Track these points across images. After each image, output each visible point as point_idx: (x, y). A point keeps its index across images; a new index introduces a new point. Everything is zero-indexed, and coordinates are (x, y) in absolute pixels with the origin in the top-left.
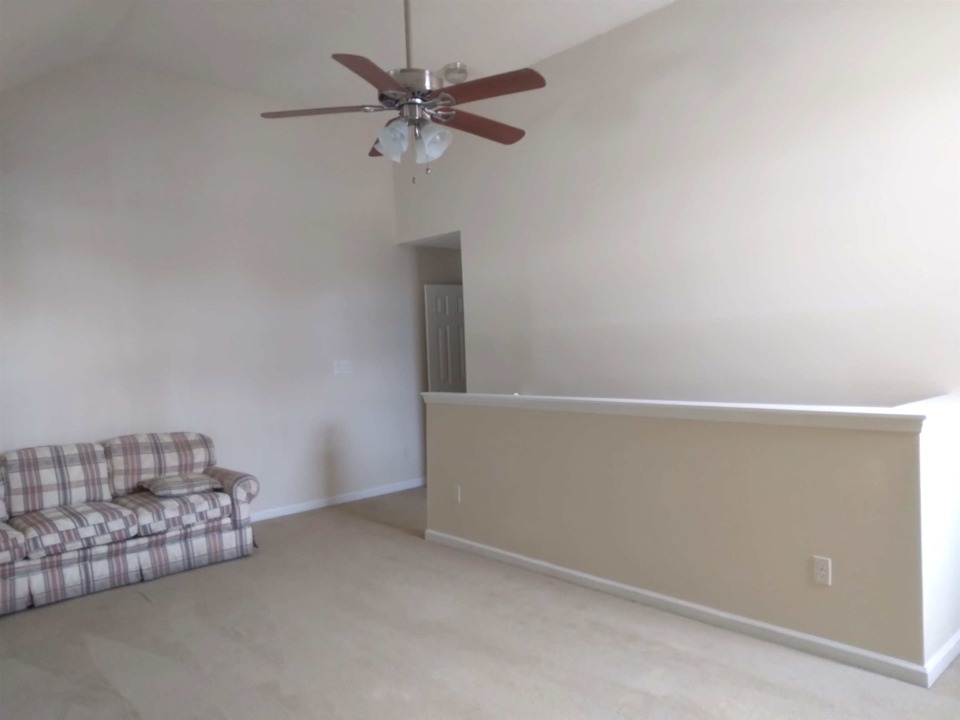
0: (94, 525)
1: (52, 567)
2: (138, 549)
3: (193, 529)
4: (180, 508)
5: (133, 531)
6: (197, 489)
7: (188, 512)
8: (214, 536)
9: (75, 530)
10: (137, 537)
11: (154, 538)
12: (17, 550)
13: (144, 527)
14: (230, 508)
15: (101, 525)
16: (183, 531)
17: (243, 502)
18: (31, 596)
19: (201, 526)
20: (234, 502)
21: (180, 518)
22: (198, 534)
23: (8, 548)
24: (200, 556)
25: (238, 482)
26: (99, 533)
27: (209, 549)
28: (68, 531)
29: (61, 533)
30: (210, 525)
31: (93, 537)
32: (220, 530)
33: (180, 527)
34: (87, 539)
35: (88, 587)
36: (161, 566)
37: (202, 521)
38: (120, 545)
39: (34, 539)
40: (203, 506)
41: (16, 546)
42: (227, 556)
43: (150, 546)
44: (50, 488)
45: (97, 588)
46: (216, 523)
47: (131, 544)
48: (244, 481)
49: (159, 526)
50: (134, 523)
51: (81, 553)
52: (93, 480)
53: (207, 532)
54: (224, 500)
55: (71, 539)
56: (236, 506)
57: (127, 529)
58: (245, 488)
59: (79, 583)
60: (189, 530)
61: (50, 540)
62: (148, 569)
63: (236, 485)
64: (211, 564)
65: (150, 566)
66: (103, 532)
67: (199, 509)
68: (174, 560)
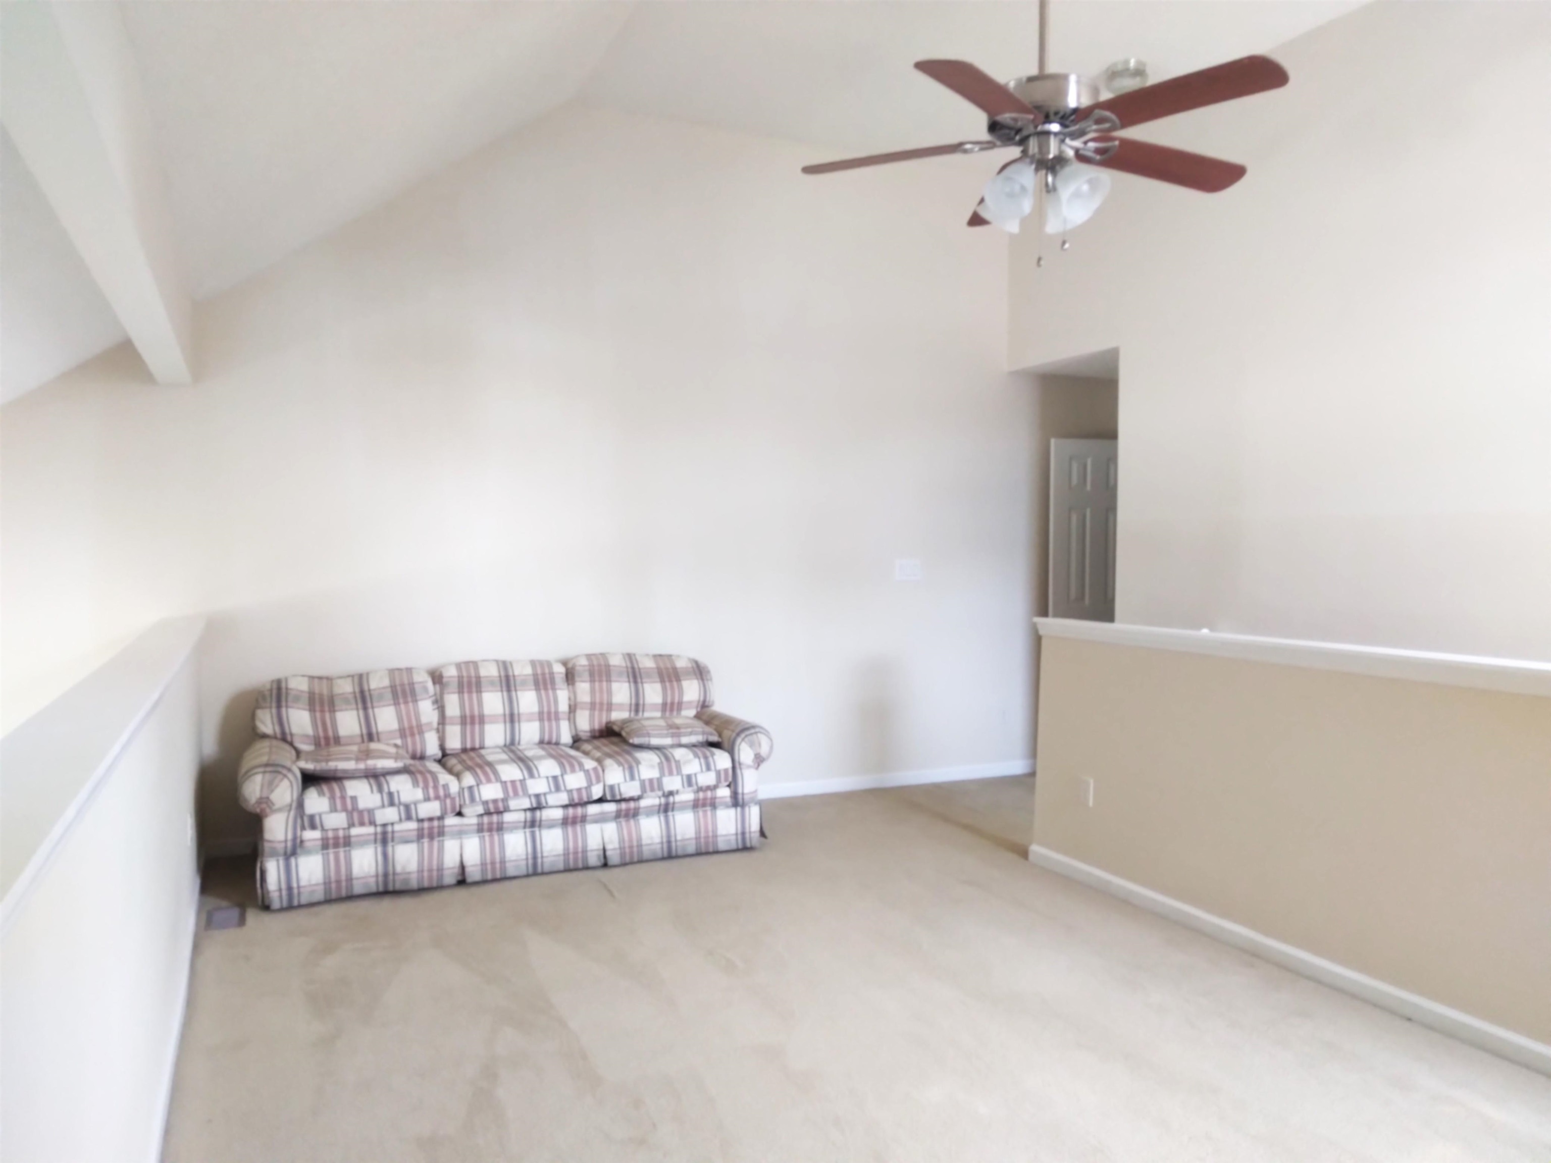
0: (547, 778)
1: (490, 830)
2: (601, 819)
3: (678, 798)
4: (661, 765)
5: (597, 792)
6: (685, 740)
7: (671, 773)
8: (705, 812)
9: (523, 782)
10: (601, 800)
11: (624, 806)
12: (448, 801)
13: (612, 788)
14: (730, 772)
15: (555, 778)
16: (663, 800)
17: (749, 767)
18: (463, 867)
19: (687, 796)
20: (735, 766)
21: (659, 780)
22: (683, 806)
23: (437, 797)
24: (683, 840)
25: (743, 735)
26: (553, 789)
27: (698, 832)
28: (513, 782)
29: (504, 784)
30: (701, 795)
31: (545, 794)
32: (713, 804)
33: (660, 793)
34: (537, 796)
35: (535, 865)
36: (631, 847)
37: (690, 789)
38: (579, 811)
39: (470, 788)
40: (691, 764)
41: (447, 795)
42: (722, 846)
43: (618, 815)
44: (494, 719)
45: (547, 868)
46: (709, 794)
47: (593, 809)
48: (751, 734)
49: (630, 789)
50: (598, 781)
51: (529, 814)
52: (549, 713)
53: (696, 805)
54: (722, 760)
55: (516, 794)
56: (738, 771)
57: (588, 788)
58: (751, 745)
59: (524, 857)
60: (671, 799)
61: (490, 792)
62: (614, 849)
63: (739, 740)
64: (699, 854)
65: (616, 845)
66: (558, 789)
67: (687, 770)
68: (649, 842)
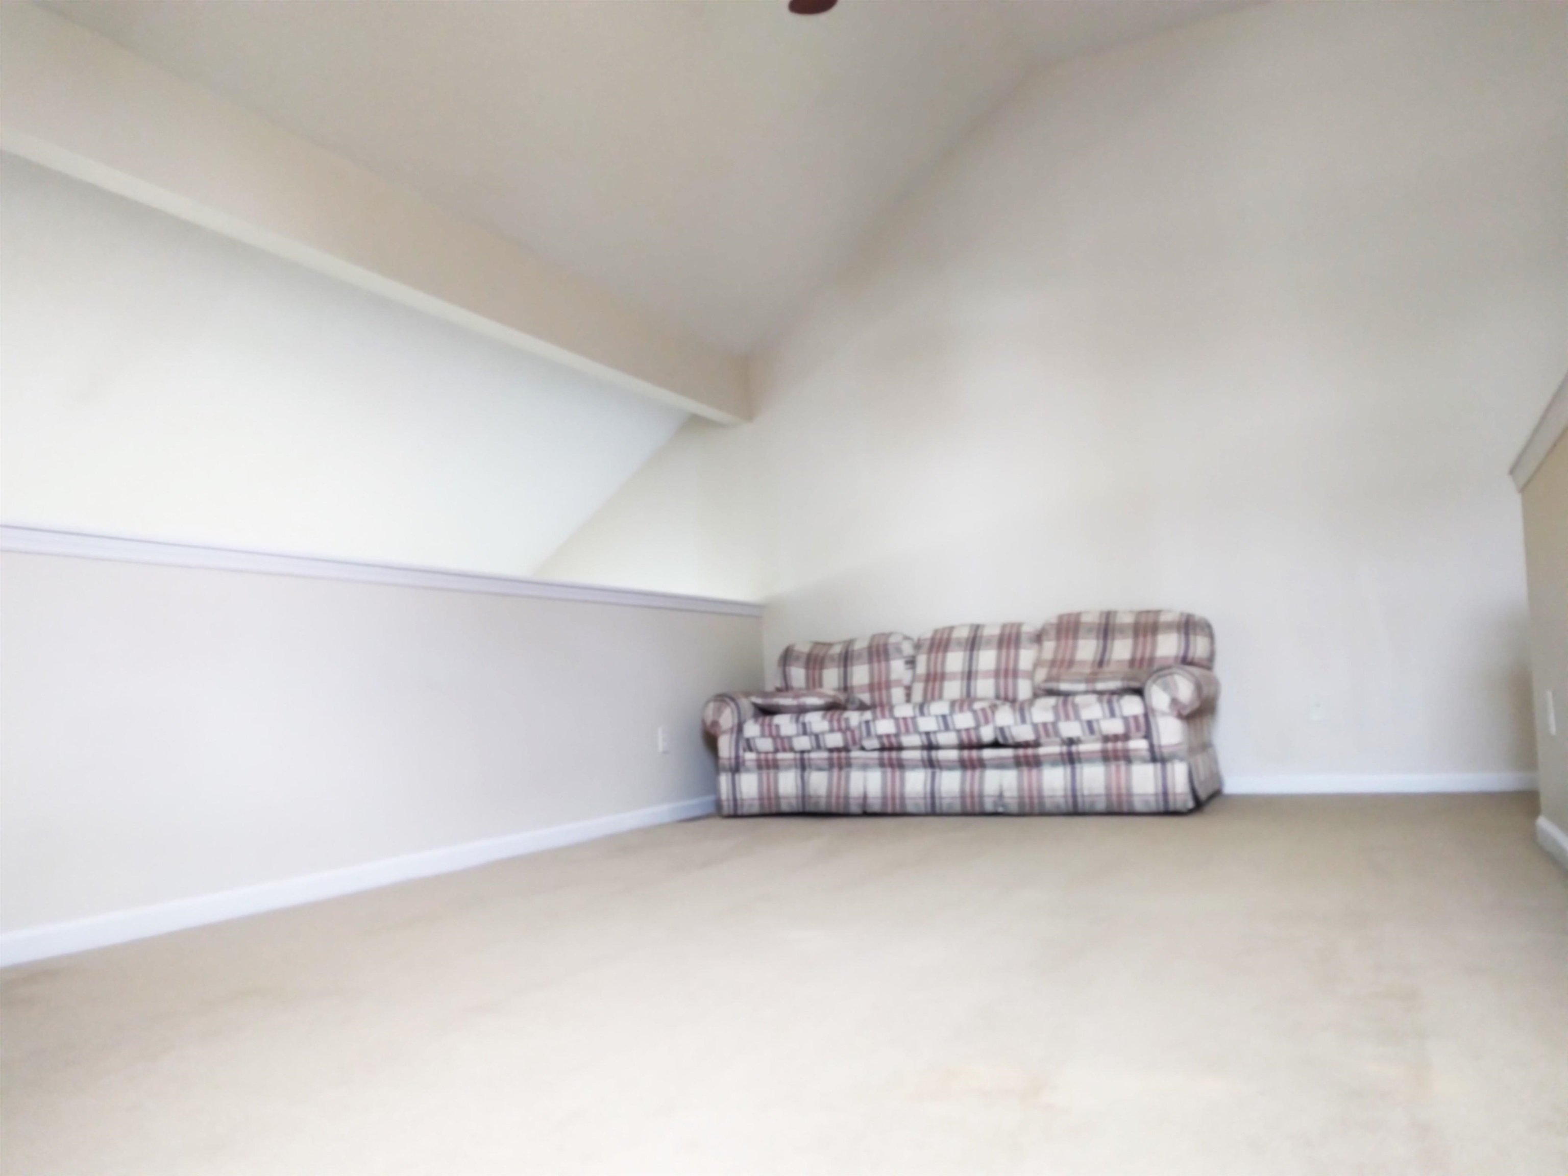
0: (937, 716)
1: (892, 766)
2: (1000, 765)
3: (1083, 748)
4: (1055, 708)
5: (987, 734)
7: (1067, 718)
8: (1118, 767)
9: (914, 718)
10: (995, 745)
11: (1021, 752)
12: (849, 734)
13: (1002, 730)
14: (1142, 720)
15: (944, 717)
16: (1064, 749)
17: (1164, 714)
18: (865, 797)
19: (1091, 746)
20: (1148, 714)
21: (1054, 724)
22: (1090, 758)
23: (840, 730)
24: (1090, 796)
25: (1154, 677)
26: (942, 727)
27: (1108, 788)
28: (905, 719)
29: (896, 720)
30: (1110, 746)
31: (935, 732)
32: (1127, 758)
33: (1058, 740)
34: (927, 734)
35: (933, 804)
36: (1031, 797)
37: (1093, 737)
38: (974, 753)
39: (867, 722)
40: (1092, 709)
41: (848, 728)
42: (1139, 806)
43: (1018, 763)
45: (945, 809)
46: (1119, 745)
47: (988, 753)
48: (1165, 676)
49: (1024, 733)
50: (987, 722)
51: (925, 753)
52: (1006, 671)
53: (1106, 757)
54: (1131, 706)
55: (907, 732)
56: (1151, 719)
57: (977, 728)
58: (1166, 688)
59: (922, 795)
60: (1074, 748)
61: (885, 726)
62: (1012, 798)
63: (1149, 682)
64: (1110, 813)
65: (1015, 793)
66: (947, 728)
67: (1086, 715)
68: (1051, 793)
